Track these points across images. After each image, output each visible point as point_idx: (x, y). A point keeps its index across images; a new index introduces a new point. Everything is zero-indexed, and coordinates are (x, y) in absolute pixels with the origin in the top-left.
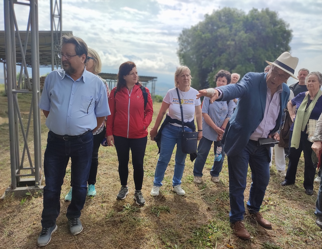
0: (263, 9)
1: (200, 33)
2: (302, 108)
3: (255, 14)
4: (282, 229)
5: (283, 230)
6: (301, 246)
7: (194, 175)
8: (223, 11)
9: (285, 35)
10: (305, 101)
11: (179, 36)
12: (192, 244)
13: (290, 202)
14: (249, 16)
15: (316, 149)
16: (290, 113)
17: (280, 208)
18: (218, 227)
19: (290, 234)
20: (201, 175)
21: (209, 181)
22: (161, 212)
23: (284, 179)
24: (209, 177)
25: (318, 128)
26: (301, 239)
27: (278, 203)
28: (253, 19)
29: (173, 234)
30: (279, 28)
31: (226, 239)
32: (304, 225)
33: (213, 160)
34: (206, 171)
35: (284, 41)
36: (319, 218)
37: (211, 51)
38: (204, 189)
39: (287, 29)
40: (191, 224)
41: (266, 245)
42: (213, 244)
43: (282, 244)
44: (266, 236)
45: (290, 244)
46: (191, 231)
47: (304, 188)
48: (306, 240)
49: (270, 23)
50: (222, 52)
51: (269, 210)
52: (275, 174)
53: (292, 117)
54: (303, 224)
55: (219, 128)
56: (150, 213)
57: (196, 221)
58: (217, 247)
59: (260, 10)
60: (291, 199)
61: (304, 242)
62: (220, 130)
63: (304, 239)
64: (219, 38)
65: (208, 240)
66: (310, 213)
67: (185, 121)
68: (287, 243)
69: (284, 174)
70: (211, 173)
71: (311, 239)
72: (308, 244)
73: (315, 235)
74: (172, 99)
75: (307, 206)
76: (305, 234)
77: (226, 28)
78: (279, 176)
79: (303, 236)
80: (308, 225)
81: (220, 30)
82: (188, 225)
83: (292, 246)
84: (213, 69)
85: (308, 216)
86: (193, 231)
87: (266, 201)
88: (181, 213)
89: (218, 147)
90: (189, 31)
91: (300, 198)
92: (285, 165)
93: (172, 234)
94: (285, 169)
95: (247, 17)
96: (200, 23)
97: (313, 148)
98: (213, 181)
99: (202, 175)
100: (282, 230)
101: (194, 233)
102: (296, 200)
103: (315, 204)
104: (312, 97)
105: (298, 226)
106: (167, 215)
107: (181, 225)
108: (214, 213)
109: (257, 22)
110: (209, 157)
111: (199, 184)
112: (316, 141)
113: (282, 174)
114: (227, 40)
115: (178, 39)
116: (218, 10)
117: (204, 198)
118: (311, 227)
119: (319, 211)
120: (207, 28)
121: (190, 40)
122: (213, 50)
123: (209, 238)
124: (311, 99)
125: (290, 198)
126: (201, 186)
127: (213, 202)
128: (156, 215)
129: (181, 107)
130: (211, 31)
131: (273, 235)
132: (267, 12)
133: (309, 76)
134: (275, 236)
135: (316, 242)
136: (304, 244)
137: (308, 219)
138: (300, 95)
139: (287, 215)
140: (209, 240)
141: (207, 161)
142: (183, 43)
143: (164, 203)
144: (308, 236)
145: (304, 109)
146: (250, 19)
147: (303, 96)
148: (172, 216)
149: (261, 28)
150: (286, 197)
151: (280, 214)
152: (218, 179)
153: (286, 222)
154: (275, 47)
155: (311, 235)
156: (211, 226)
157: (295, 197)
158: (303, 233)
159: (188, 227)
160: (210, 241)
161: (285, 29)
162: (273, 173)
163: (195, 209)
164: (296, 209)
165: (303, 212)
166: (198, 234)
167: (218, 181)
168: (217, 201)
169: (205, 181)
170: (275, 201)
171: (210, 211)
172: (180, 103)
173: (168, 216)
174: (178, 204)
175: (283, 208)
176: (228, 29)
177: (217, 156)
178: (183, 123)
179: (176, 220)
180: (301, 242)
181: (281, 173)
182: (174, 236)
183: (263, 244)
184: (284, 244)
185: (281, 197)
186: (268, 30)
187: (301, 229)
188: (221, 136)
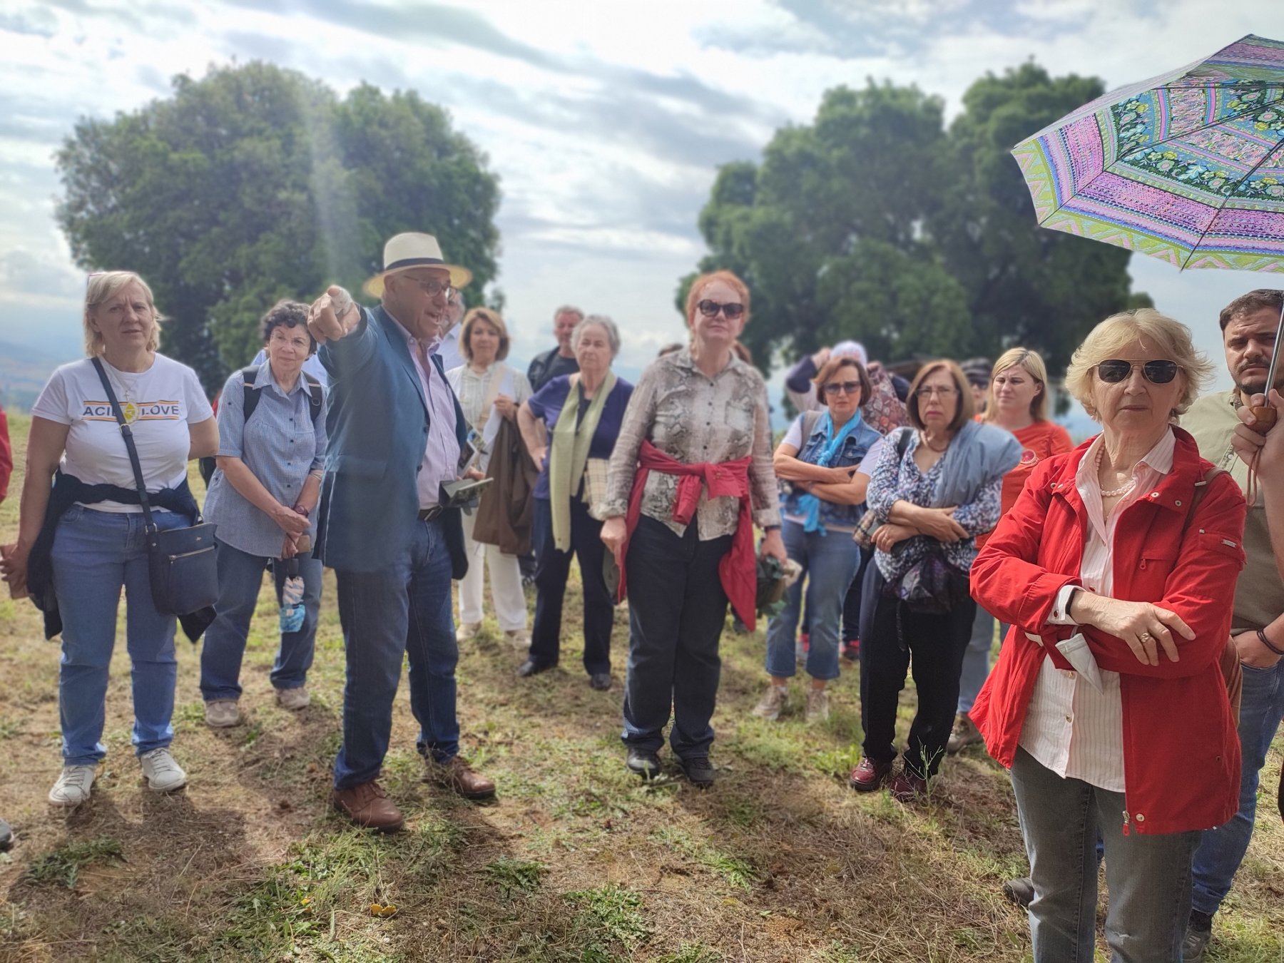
0: (397, 92)
1: (160, 146)
2: (565, 425)
3: (373, 104)
4: (539, 808)
5: (541, 810)
6: (597, 844)
7: (207, 698)
8: (247, 70)
9: (479, 188)
10: (571, 402)
11: (61, 147)
12: (238, 945)
13: (552, 721)
14: (351, 108)
15: (613, 541)
16: (529, 441)
17: (525, 747)
18: (329, 859)
19: (561, 818)
20: (234, 691)
21: (273, 709)
22: (82, 867)
23: (525, 656)
24: (269, 696)
25: (613, 478)
26: (595, 822)
27: (518, 732)
28: (368, 122)
29: (151, 932)
30: (459, 163)
31: (364, 892)
32: (598, 780)
33: (277, 631)
34: (251, 675)
35: (477, 209)
36: (636, 749)
37: (214, 221)
38: (253, 742)
39: (482, 169)
40: (223, 877)
41: (497, 868)
42: (321, 919)
43: (544, 854)
44: (492, 841)
45: (564, 846)
46: (226, 904)
47: (584, 672)
48: (608, 822)
49: (427, 142)
50: (262, 228)
51: (492, 761)
52: (495, 645)
53: (538, 455)
54: (594, 778)
55: (288, 511)
56: (33, 884)
57: (239, 863)
58: (336, 925)
59: (387, 93)
60: (554, 714)
61: (603, 829)
62: (293, 518)
63: (602, 821)
64: (244, 175)
65: (301, 911)
66: (611, 740)
67: (153, 486)
68: (558, 844)
69: (523, 640)
70: (275, 678)
71: (620, 814)
72: (614, 833)
73: (628, 800)
74: (81, 404)
75: (598, 724)
76: (604, 805)
77: (268, 139)
78: (511, 648)
79: (597, 814)
80: (608, 775)
81: (247, 144)
82: (209, 883)
83: (573, 850)
84: (227, 288)
85: (606, 753)
86: (235, 901)
87: (481, 736)
88: (171, 849)
89: (288, 581)
90: (108, 130)
91: (578, 706)
92: (525, 612)
93: (147, 935)
94: (525, 625)
95: (344, 107)
96: (156, 105)
97: (606, 539)
98: (287, 707)
99: (239, 690)
100: (538, 812)
101: (241, 904)
102: (567, 714)
103: (621, 713)
104: (591, 388)
105: (583, 788)
106: (111, 871)
107: (182, 893)
108: (307, 815)
109: (383, 133)
110: (256, 622)
111: (230, 726)
112: (611, 518)
113: (518, 639)
114: (278, 186)
115: (57, 158)
116: (227, 67)
117: (258, 775)
118: (616, 780)
119: (635, 730)
120: (189, 131)
121: (114, 167)
122: (222, 216)
123: (301, 906)
124: (588, 396)
125: (549, 710)
126: (239, 732)
127: (297, 778)
128: (63, 886)
129: (127, 436)
130: (208, 144)
131: (514, 833)
132: (412, 101)
133: (584, 326)
134: (520, 836)
135: (634, 821)
136: (604, 834)
137: (606, 761)
138: (554, 384)
139: (549, 763)
140: (304, 913)
141: (251, 640)
142: (81, 177)
143: (91, 831)
144: (612, 810)
145: (571, 428)
146: (357, 121)
147: (563, 389)
148: (134, 869)
149: (397, 154)
150: (539, 709)
151: (528, 765)
152: (304, 695)
153: (547, 784)
154: (450, 224)
155: (619, 803)
156: (304, 862)
157: (563, 705)
158: (599, 803)
159: (210, 891)
160: (307, 915)
161: (476, 168)
162: (492, 642)
163: (229, 822)
164: (570, 739)
165: (591, 742)
166: (256, 906)
167: (305, 701)
168: (312, 771)
169: (254, 712)
170: (508, 730)
171: (291, 812)
172: (120, 418)
173: (117, 872)
174: (155, 818)
175: (532, 745)
176: (276, 143)
177: (290, 612)
178: (144, 498)
179: (157, 877)
180: (595, 831)
181: (515, 637)
182: (160, 938)
183: (489, 869)
184: (550, 850)
185: (524, 712)
186: (423, 165)
187: (590, 794)
188: (297, 540)
